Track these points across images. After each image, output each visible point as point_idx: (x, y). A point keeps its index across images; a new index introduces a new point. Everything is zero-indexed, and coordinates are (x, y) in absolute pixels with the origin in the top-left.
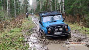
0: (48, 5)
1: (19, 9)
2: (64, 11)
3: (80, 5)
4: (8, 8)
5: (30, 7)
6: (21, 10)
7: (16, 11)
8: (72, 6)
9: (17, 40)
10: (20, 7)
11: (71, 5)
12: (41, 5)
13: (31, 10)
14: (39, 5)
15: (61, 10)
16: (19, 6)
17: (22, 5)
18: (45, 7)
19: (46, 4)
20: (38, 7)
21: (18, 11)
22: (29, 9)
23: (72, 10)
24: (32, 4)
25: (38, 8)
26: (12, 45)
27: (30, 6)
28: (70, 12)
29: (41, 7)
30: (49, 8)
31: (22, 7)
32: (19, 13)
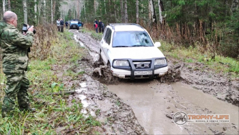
1: (36, 10)
2: (160, 14)
4: (4, 5)
5: (66, 3)
6: (42, 13)
7: (29, 14)
8: (182, 1)
9: (45, 92)
10: (37, 3)
13: (69, 13)
15: (152, 10)
16: (35, 0)
18: (107, 3)
21: (34, 15)
22: (64, 9)
23: (182, 11)
25: (89, 7)
26: (33, 103)
28: (178, 16)
29: (97, 4)
30: (118, 5)
31: (43, 4)
32: (36, 20)
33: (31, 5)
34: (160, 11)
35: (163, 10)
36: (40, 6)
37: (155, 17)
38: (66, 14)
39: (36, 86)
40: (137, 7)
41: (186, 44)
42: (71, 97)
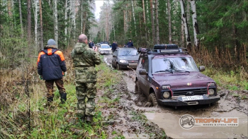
0: (147, 21)
1: (66, 32)
2: (195, 37)
3: (245, 20)
4: (36, 28)
5: (96, 26)
6: (72, 35)
7: (59, 37)
8: (220, 23)
10: (67, 26)
11: (217, 19)
12: (126, 19)
13: (98, 36)
14: (122, 22)
15: (186, 33)
16: (66, 23)
17: (74, 20)
18: (138, 25)
19: (142, 19)
20: (119, 26)
21: (64, 37)
22: (94, 31)
23: (219, 33)
24: (102, 18)
25: (119, 29)
27: (94, 23)
28: (215, 39)
29: (126, 26)
30: (150, 27)
31: (73, 26)
32: (65, 43)
33: (62, 28)
34: (195, 34)
35: (198, 32)
36: (70, 29)
37: (189, 40)
38: (95, 37)
40: (170, 29)
41: (227, 69)
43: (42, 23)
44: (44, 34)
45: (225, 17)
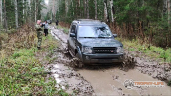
0: (81, 5)
1: (24, 12)
2: (112, 16)
3: (143, 5)
4: (1, 9)
5: (45, 8)
6: (28, 15)
7: (19, 15)
8: (127, 7)
9: (30, 72)
10: (25, 8)
11: (127, 4)
12: (67, 3)
13: (48, 15)
14: (64, 5)
15: (106, 13)
16: (24, 6)
17: (29, 3)
18: (75, 8)
19: (78, 3)
20: (62, 8)
21: (22, 16)
22: (44, 12)
23: (127, 14)
24: (50, 2)
25: (62, 10)
26: (22, 80)
27: (45, 6)
28: (125, 18)
29: (67, 8)
30: (83, 9)
31: (29, 8)
32: (23, 20)
33: (21, 9)
34: (112, 14)
35: (114, 13)
36: (27, 10)
37: (108, 18)
38: (45, 15)
39: (23, 67)
40: (96, 11)
41: (131, 38)
42: (48, 76)
43: (5, 5)
44: (7, 14)
45: (131, 3)
